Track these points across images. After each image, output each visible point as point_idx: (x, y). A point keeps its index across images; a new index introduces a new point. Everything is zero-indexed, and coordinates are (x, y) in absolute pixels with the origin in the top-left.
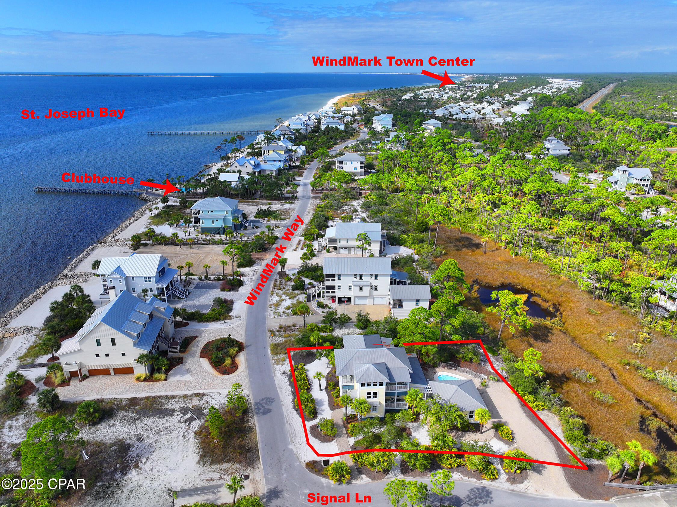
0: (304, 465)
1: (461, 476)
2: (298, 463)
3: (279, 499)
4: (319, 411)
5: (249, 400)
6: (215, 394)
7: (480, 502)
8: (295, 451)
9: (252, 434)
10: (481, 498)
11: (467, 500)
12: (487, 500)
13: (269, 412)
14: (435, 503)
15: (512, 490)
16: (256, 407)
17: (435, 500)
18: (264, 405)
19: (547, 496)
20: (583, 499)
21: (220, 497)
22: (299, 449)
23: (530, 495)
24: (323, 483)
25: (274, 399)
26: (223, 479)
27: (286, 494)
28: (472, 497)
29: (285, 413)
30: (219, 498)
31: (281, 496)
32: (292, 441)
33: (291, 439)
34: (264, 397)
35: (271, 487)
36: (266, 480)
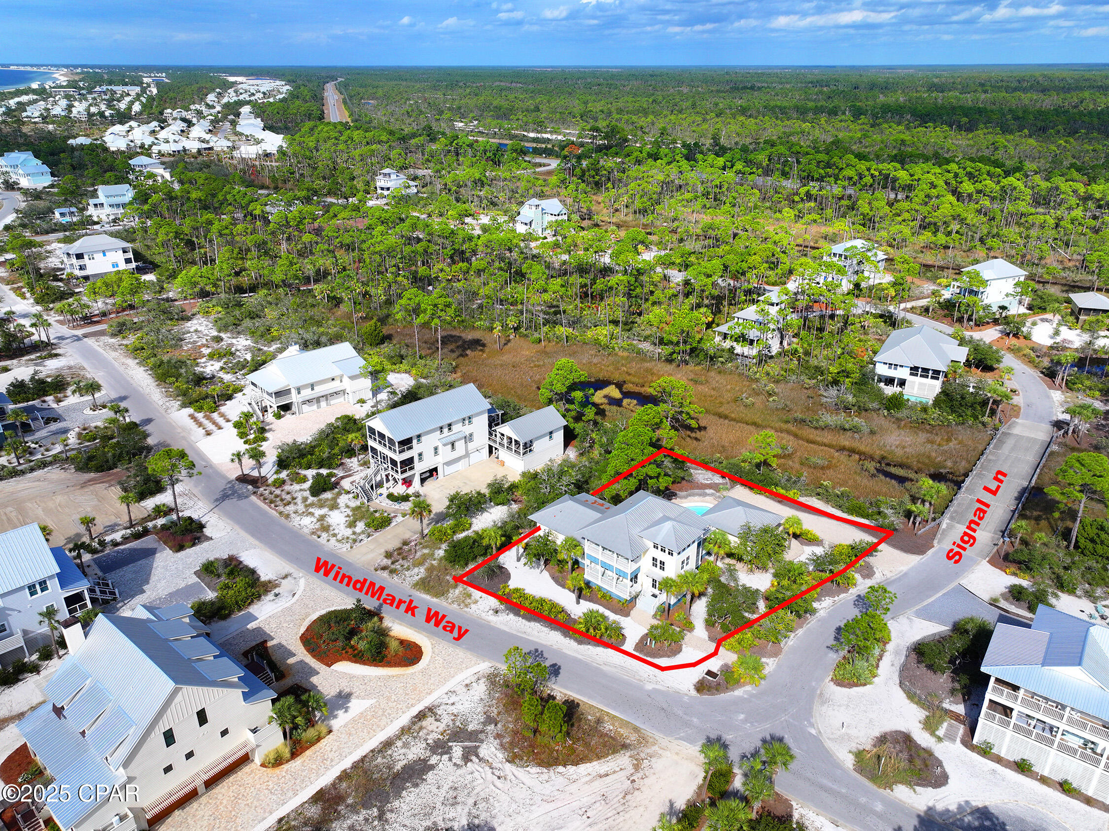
0: (694, 693)
2: (686, 697)
3: (731, 747)
6: (443, 696)
9: (583, 706)
21: (670, 801)
22: (662, 683)
25: (536, 650)
27: (729, 737)
29: (579, 656)
30: (671, 804)
31: (728, 742)
33: (635, 679)
36: (684, 741)
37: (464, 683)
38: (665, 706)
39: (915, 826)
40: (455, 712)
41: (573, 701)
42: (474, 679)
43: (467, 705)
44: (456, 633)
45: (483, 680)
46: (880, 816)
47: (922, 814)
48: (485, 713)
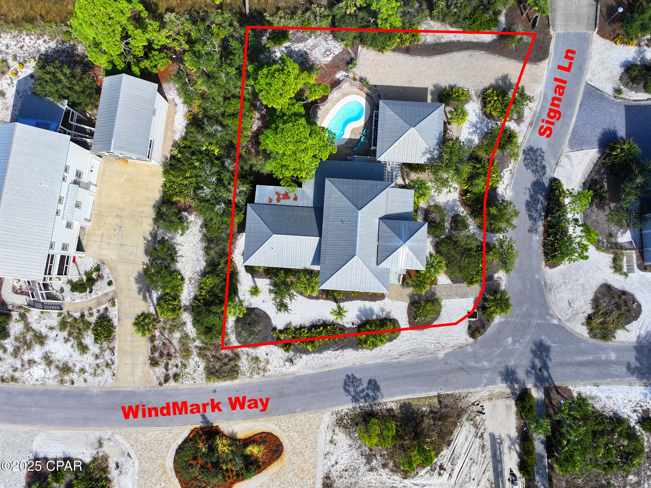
0: (471, 340)
1: (507, 169)
2: (469, 348)
3: (517, 371)
4: (383, 315)
5: (346, 411)
6: (325, 461)
7: (541, 163)
8: (447, 351)
9: (414, 403)
10: (537, 160)
11: (537, 174)
12: (540, 155)
13: (375, 382)
14: (538, 208)
15: (531, 124)
16: (363, 400)
17: (534, 208)
18: (360, 389)
19: (541, 92)
20: (547, 60)
21: (507, 435)
22: (447, 346)
23: (538, 109)
24: (501, 322)
25: (348, 376)
26: (482, 434)
27: (512, 363)
28: (535, 168)
29: (380, 361)
30: (509, 436)
31: (513, 368)
32: (432, 353)
33: (428, 354)
34: (342, 389)
35: (499, 379)
36: (489, 385)
37: (328, 441)
38: (461, 365)
39: (636, 356)
40: (343, 467)
41: (405, 403)
42: (330, 433)
43: (345, 456)
44: (260, 406)
45: (337, 429)
46: (616, 363)
47: (635, 344)
48: (362, 455)
